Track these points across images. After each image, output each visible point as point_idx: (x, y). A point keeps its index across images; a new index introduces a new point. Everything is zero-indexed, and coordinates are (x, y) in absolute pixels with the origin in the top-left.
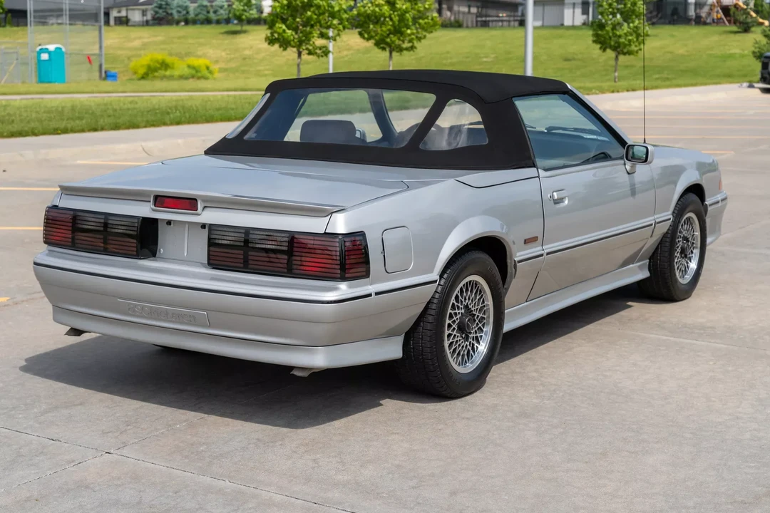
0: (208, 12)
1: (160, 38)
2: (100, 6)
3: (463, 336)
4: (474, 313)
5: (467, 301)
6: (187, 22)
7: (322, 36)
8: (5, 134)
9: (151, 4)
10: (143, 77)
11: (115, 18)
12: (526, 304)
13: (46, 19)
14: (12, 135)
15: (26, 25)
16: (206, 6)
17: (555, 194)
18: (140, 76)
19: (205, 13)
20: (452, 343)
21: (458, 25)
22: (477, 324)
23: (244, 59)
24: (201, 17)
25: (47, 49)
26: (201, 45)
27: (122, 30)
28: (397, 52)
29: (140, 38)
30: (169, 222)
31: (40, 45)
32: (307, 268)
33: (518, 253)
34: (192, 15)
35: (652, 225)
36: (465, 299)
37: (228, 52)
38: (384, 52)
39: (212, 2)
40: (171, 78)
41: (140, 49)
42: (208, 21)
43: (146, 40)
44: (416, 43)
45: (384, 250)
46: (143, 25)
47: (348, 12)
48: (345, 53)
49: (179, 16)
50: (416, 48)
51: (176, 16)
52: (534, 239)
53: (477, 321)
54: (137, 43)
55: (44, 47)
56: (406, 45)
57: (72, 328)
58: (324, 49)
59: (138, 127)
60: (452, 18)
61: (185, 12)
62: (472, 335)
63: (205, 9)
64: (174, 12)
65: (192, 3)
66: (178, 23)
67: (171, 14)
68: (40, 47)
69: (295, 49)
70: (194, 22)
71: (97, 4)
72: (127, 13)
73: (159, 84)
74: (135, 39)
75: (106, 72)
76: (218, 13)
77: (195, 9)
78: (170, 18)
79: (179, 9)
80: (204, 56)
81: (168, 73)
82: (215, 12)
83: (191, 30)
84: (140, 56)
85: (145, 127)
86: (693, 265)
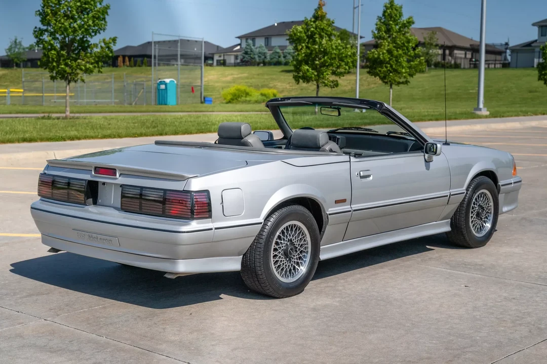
0: (279, 57)
1: (246, 75)
2: (202, 53)
3: (288, 259)
4: (297, 246)
5: (291, 237)
6: (265, 64)
7: (334, 73)
8: (99, 137)
9: (241, 52)
10: (229, 102)
11: (217, 61)
12: (342, 242)
13: (170, 61)
14: (104, 137)
15: (150, 65)
16: (278, 53)
17: (361, 173)
18: (228, 101)
19: (277, 57)
20: (277, 261)
21: (457, 66)
22: (299, 254)
23: (302, 89)
24: (275, 60)
25: (164, 82)
26: (272, 79)
27: (221, 69)
28: (396, 85)
29: (232, 74)
30: (104, 184)
31: (160, 79)
32: (173, 212)
33: (330, 209)
34: (268, 59)
35: (447, 196)
36: (290, 235)
37: (291, 85)
38: (387, 85)
39: (283, 50)
40: (249, 102)
41: (230, 82)
42: (278, 63)
43: (236, 76)
44: (409, 79)
45: (222, 202)
46: (235, 66)
47: (352, 57)
48: (373, 86)
49: (259, 60)
50: (409, 82)
51: (257, 59)
52: (344, 201)
53: (298, 252)
54: (229, 78)
55: (162, 80)
56: (402, 80)
57: (52, 248)
58: (336, 82)
59: (191, 133)
60: (453, 62)
61: (263, 57)
62: (294, 260)
63: (277, 54)
64: (256, 56)
65: (269, 50)
66: (258, 64)
67: (254, 58)
68: (160, 80)
69: (315, 82)
70: (270, 64)
71: (200, 52)
72: (224, 57)
73: (239, 106)
74: (228, 75)
75: (204, 98)
76: (287, 58)
77: (270, 55)
78: (253, 61)
79: (260, 55)
80: (274, 87)
81: (248, 99)
82: (285, 57)
83: (267, 69)
84: (228, 87)
85: (196, 133)
86: (488, 225)
